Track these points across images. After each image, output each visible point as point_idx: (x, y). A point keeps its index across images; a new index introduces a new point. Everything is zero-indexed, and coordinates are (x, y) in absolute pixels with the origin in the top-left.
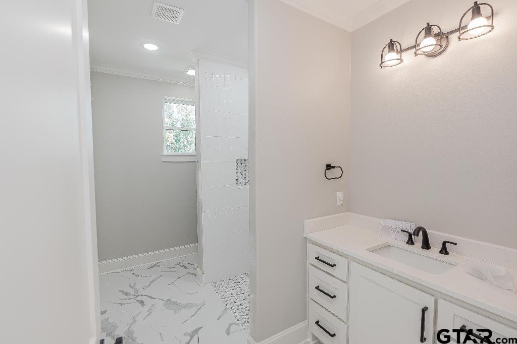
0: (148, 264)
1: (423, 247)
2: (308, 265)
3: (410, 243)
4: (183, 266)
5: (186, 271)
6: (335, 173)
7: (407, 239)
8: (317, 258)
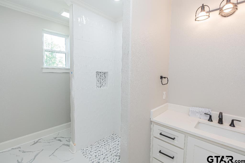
0: (32, 142)
1: (219, 123)
2: (152, 137)
3: (210, 120)
4: (58, 140)
5: (62, 143)
6: (165, 81)
7: (208, 118)
8: (161, 134)
